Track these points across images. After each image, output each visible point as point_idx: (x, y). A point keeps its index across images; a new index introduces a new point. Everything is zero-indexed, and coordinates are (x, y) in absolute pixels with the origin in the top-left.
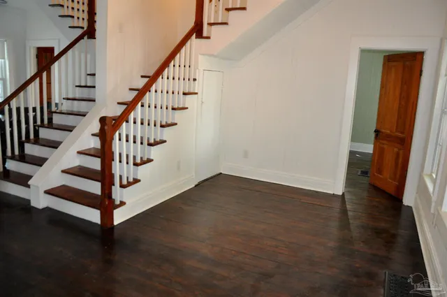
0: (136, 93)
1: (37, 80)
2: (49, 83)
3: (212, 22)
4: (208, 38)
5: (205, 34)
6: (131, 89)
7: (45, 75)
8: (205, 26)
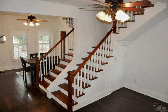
0: (89, 54)
1: (60, 43)
2: (64, 45)
3: (120, 27)
4: (118, 33)
5: (117, 32)
6: (87, 53)
7: (63, 41)
8: (117, 28)
